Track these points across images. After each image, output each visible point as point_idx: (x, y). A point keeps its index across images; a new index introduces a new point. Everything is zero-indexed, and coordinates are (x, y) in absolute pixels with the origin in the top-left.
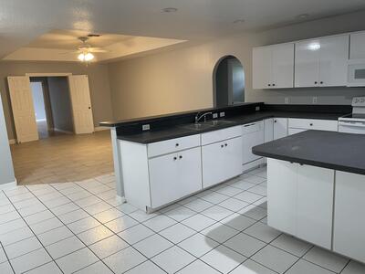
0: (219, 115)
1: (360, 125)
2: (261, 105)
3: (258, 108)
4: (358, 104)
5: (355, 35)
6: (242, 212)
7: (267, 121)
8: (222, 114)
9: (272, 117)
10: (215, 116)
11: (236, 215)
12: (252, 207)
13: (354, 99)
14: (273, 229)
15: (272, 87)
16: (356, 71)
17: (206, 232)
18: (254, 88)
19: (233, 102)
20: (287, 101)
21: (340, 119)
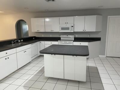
0: (21, 41)
1: (63, 42)
2: (35, 37)
3: (34, 38)
4: (62, 37)
5: (61, 18)
6: (35, 74)
7: (38, 42)
8: (22, 40)
9: (39, 41)
10: (19, 41)
11: (33, 76)
12: (37, 71)
13: (61, 35)
14: (46, 77)
15: (38, 31)
16: (62, 28)
17: (23, 85)
18: (32, 31)
19: (23, 36)
20: (43, 36)
21: (59, 41)
